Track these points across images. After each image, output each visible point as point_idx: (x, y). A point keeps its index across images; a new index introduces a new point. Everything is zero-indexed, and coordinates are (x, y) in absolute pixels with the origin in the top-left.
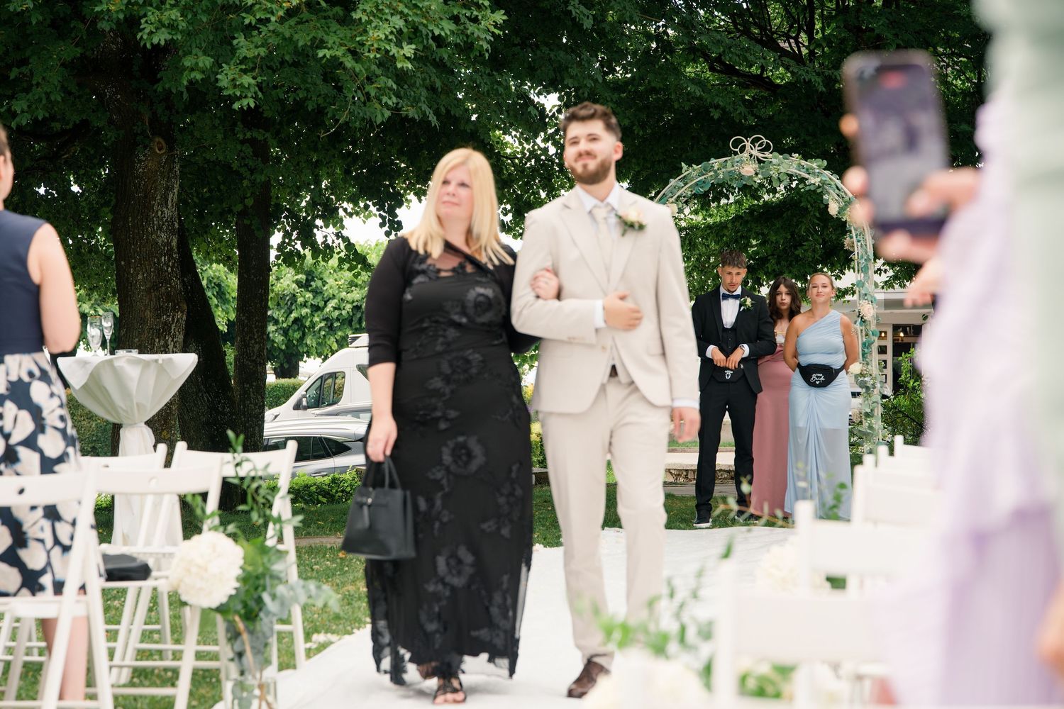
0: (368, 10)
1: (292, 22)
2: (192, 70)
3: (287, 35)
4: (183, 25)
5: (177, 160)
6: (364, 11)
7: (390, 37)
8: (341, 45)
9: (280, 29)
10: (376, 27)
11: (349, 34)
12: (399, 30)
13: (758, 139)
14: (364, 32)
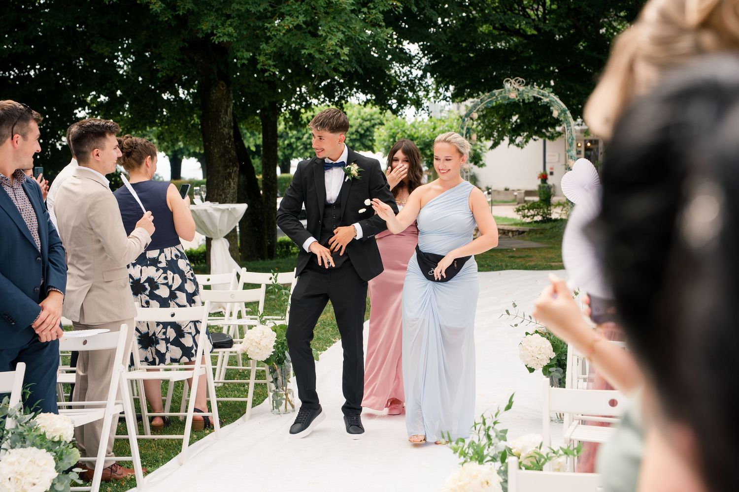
0: (326, 30)
1: (289, 35)
2: (242, 59)
3: (286, 41)
4: (235, 35)
5: (231, 92)
6: (324, 30)
7: (338, 43)
8: (313, 47)
9: (283, 39)
10: (330, 39)
11: (317, 42)
12: (341, 40)
13: (517, 79)
14: (324, 40)
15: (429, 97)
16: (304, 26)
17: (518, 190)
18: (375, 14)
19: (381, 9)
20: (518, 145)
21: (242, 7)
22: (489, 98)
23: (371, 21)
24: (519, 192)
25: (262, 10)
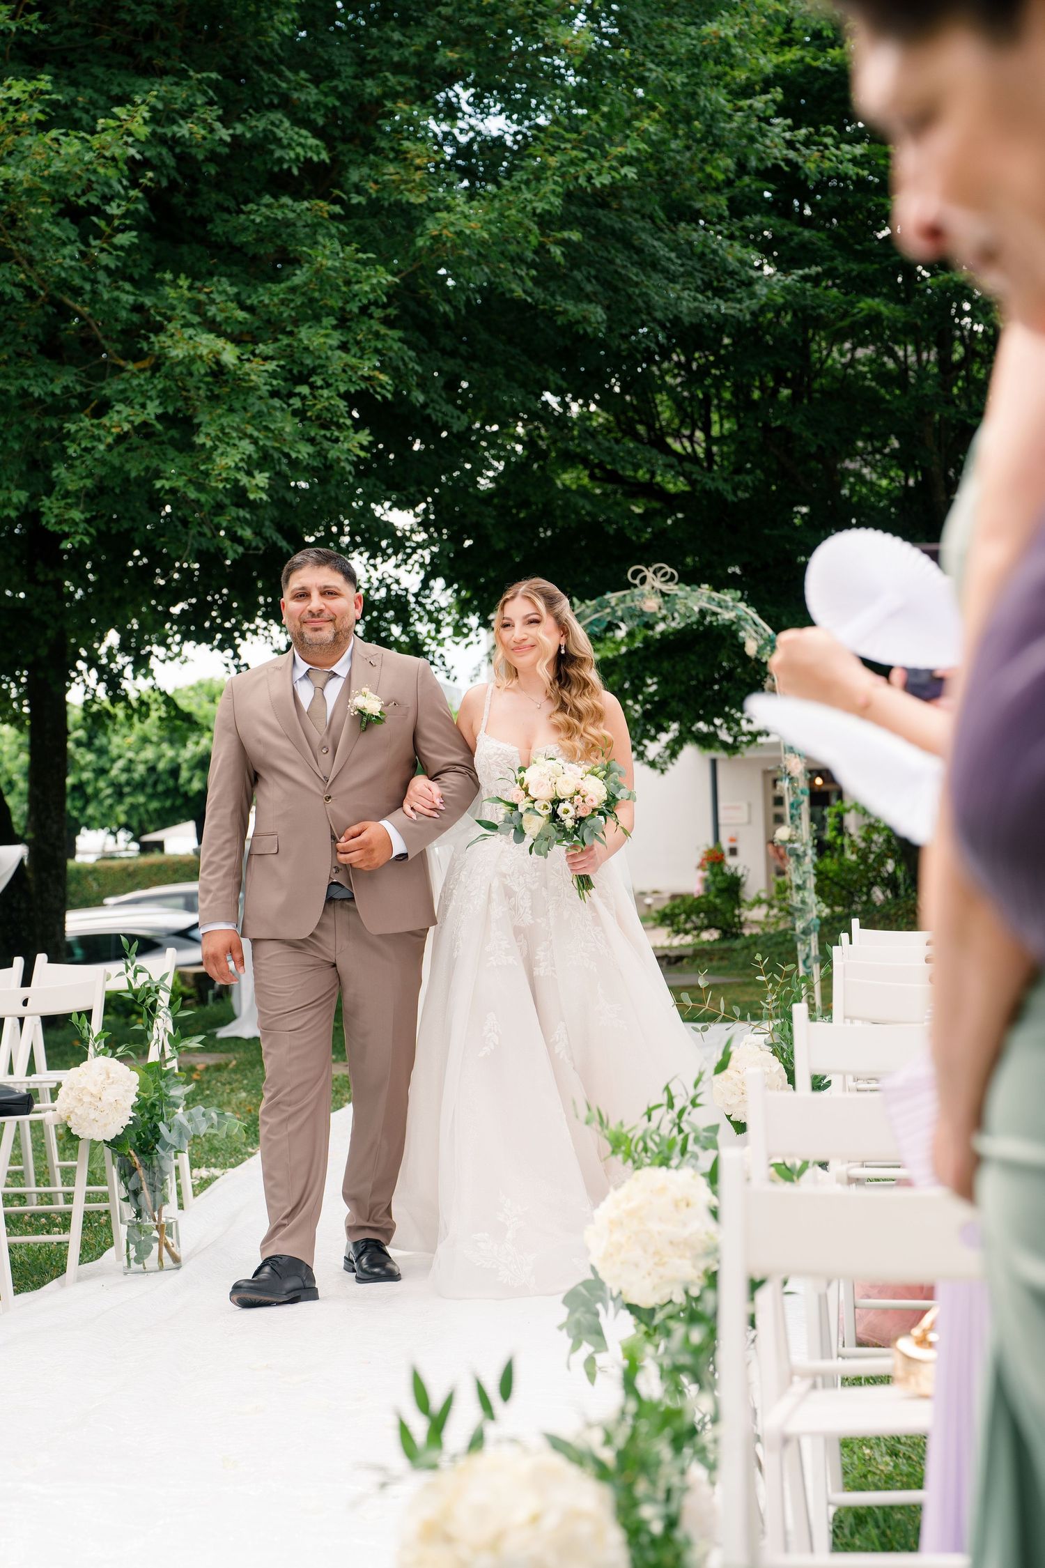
0: (213, 434)
1: (122, 448)
3: (117, 462)
6: (208, 435)
7: (241, 464)
8: (181, 474)
9: (108, 457)
10: (222, 454)
11: (189, 463)
12: (250, 457)
13: (661, 568)
14: (209, 459)
15: (440, 636)
16: (159, 427)
17: (655, 892)
18: (329, 398)
19: (342, 389)
20: (652, 764)
21: (10, 384)
22: (596, 611)
23: (319, 417)
24: (656, 896)
25: (58, 391)
